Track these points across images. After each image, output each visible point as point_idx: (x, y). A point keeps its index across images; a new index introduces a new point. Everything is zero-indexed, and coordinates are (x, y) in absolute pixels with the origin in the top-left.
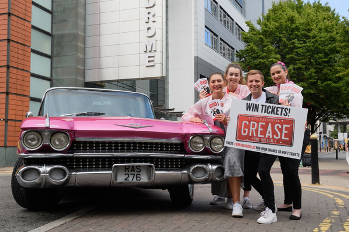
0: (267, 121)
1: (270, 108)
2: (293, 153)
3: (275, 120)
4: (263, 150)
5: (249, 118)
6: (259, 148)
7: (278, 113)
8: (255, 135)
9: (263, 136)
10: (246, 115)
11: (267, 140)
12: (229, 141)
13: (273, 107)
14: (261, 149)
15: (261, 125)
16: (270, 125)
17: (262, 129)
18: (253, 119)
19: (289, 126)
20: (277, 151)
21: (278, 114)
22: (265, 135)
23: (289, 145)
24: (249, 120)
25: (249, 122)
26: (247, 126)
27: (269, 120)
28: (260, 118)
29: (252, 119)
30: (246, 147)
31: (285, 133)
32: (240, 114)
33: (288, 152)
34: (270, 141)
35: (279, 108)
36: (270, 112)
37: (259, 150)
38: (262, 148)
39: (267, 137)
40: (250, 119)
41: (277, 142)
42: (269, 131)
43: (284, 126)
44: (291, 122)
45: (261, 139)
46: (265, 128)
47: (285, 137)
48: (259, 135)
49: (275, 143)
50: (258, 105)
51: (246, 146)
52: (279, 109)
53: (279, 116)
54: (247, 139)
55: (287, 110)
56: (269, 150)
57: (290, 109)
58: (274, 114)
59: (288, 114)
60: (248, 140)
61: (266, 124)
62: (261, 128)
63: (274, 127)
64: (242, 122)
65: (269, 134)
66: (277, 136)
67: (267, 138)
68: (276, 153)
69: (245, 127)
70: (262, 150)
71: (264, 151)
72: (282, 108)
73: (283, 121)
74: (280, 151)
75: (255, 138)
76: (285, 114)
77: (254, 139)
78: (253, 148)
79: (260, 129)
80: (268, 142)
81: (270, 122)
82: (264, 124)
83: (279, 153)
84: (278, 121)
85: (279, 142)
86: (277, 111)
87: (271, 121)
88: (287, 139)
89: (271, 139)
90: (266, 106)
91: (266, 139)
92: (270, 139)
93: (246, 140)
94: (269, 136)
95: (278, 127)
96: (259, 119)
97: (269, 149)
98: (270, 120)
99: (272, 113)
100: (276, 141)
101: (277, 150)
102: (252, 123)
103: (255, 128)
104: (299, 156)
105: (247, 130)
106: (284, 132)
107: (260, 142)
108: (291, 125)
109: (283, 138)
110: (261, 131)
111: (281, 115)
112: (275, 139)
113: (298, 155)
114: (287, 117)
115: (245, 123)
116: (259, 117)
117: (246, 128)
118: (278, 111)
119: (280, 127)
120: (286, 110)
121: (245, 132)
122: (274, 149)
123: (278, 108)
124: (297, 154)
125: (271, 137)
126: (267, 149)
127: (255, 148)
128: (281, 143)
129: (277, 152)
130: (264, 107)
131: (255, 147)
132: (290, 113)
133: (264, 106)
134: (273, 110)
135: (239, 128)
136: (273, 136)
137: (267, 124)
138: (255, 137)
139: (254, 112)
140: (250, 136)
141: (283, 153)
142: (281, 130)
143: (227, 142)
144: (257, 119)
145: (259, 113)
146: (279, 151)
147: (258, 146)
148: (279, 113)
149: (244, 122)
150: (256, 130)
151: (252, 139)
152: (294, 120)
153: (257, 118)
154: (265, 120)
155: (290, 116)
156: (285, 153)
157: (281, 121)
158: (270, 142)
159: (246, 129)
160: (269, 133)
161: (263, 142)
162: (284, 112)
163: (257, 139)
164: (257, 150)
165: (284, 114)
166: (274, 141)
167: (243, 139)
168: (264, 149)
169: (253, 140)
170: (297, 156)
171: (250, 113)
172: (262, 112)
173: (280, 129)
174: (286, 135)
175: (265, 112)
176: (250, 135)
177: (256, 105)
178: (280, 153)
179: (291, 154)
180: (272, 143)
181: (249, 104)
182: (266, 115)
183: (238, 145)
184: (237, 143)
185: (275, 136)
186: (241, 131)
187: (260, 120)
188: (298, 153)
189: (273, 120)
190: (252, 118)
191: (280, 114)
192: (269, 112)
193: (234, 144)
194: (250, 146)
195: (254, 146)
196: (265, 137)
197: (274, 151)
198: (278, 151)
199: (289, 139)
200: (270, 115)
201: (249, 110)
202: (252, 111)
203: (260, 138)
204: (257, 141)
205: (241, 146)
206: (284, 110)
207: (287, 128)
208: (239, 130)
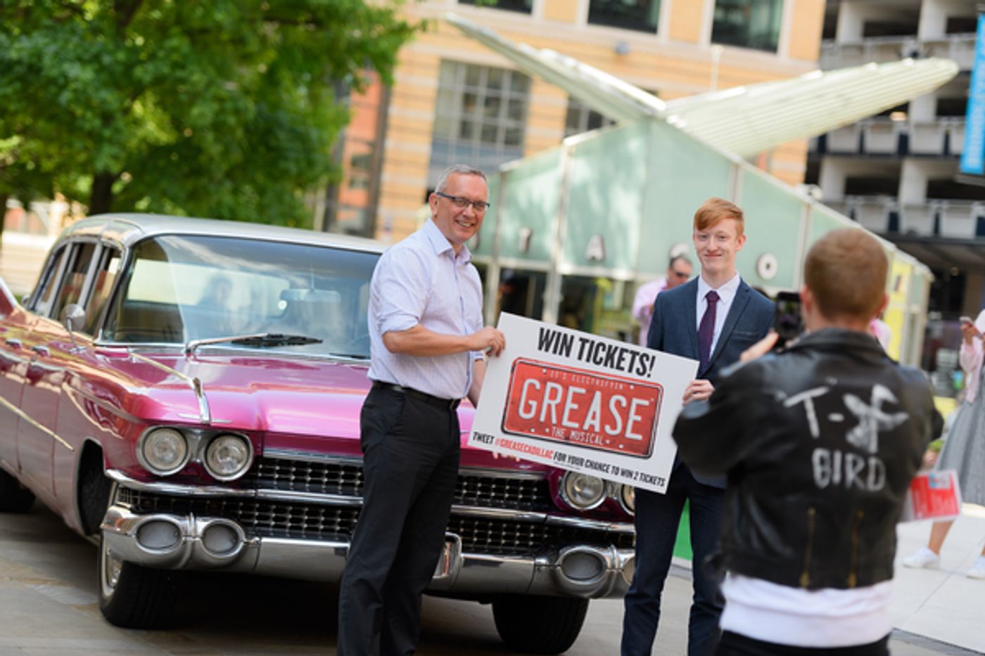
0: (592, 385)
1: (604, 350)
2: (648, 476)
3: (612, 384)
4: (573, 463)
5: (544, 371)
6: (562, 457)
7: (623, 364)
8: (554, 421)
10: (538, 362)
11: (585, 436)
12: (482, 432)
13: (610, 347)
14: (567, 459)
15: (575, 394)
16: (598, 395)
17: (575, 406)
18: (554, 374)
19: (646, 403)
20: (608, 468)
21: (622, 369)
22: (582, 423)
23: (642, 455)
24: (544, 376)
25: (544, 383)
26: (536, 395)
27: (598, 382)
28: (574, 376)
29: (552, 376)
30: (529, 451)
31: (635, 422)
32: (520, 358)
33: (637, 473)
34: (594, 439)
35: (626, 351)
36: (601, 359)
37: (561, 462)
38: (570, 458)
39: (586, 427)
40: (545, 374)
41: (611, 445)
42: (594, 413)
43: (635, 401)
44: (653, 393)
45: (570, 433)
46: (584, 402)
47: (634, 431)
48: (566, 422)
49: (606, 445)
50: (572, 338)
51: (527, 449)
52: (625, 355)
53: (625, 374)
54: (533, 430)
55: (648, 359)
56: (589, 464)
57: (654, 358)
58: (612, 366)
59: (648, 372)
60: (535, 433)
61: (588, 391)
62: (574, 401)
63: (608, 403)
64: (524, 381)
65: (593, 421)
66: (614, 427)
67: (586, 431)
68: (604, 473)
69: (528, 398)
70: (570, 464)
71: (574, 465)
72: (634, 354)
73: (632, 387)
74: (618, 469)
75: (554, 428)
76: (641, 370)
77: (551, 431)
78: (548, 455)
79: (570, 405)
80: (589, 442)
81: (600, 389)
82: (583, 391)
83: (613, 475)
84: (621, 386)
85: (615, 444)
86: (621, 359)
87: (602, 385)
88: (639, 437)
89: (596, 433)
90: (593, 342)
91: (583, 433)
92: (593, 435)
93: (530, 432)
94: (592, 427)
95: (618, 403)
96: (571, 377)
97: (588, 461)
98: (600, 383)
99: (606, 365)
100: (608, 442)
101: (609, 466)
102: (550, 385)
103: (558, 400)
104: (662, 485)
105: (534, 404)
106: (633, 417)
107: (567, 441)
108: (652, 400)
109: (629, 435)
110: (572, 410)
111: (630, 370)
112: (607, 436)
113: (661, 483)
114: (644, 378)
115: (532, 386)
116: (570, 372)
117: (533, 399)
118: (623, 359)
119: (624, 404)
120: (645, 359)
121: (528, 409)
122: (603, 462)
123: (623, 350)
124: (660, 479)
125: (597, 429)
126: (582, 460)
127: (553, 455)
128: (621, 446)
129: (607, 472)
130: (587, 346)
131: (552, 452)
132: (653, 369)
133: (587, 341)
134: (610, 356)
135: (513, 398)
136: (602, 427)
137: (591, 391)
138: (555, 425)
139: (560, 357)
140: (542, 423)
141: (623, 473)
142: (624, 413)
143: (476, 433)
144: (566, 377)
145: (571, 362)
146: (614, 467)
147: (560, 451)
148: (625, 364)
149: (528, 381)
150: (560, 408)
151: (547, 430)
152: (661, 387)
153: (565, 374)
154: (585, 380)
155: (652, 376)
156: (630, 474)
157: (629, 388)
158: (594, 444)
159: (531, 402)
160: (594, 418)
161: (574, 440)
162: (637, 364)
163: (560, 432)
164: (556, 463)
165: (638, 370)
166: (603, 441)
167: (522, 430)
168: (575, 460)
169: (550, 434)
170: (658, 483)
171: (549, 358)
172: (580, 358)
173: (624, 408)
174: (636, 428)
175: (588, 360)
176: (542, 419)
177: (565, 336)
178: (616, 474)
179: (645, 478)
180: (598, 445)
181: (548, 331)
182: (591, 366)
183: (506, 444)
184: (503, 440)
185: (608, 429)
186: (518, 406)
187: (573, 379)
188: (662, 477)
189: (607, 382)
190: (553, 372)
191: (627, 368)
192: (598, 359)
193: (494, 440)
194: (539, 449)
195: (550, 449)
196: (581, 429)
197: (600, 467)
198: (611, 469)
199: (644, 437)
200: (601, 368)
201: (547, 350)
202: (555, 352)
203: (569, 429)
204: (560, 438)
205: (514, 447)
206: (637, 358)
207: (640, 409)
208: (512, 402)
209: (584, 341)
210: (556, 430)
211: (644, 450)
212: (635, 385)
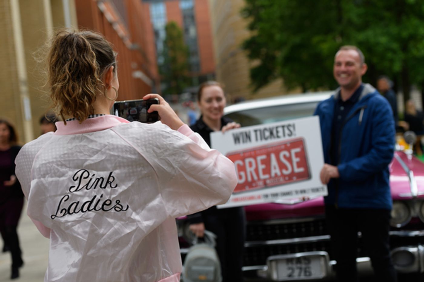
0: (267, 151)
1: (267, 131)
3: (278, 147)
6: (266, 196)
7: (279, 134)
8: (256, 178)
13: (270, 128)
14: (270, 196)
15: (261, 160)
16: (273, 156)
17: (264, 166)
19: (299, 150)
20: (292, 193)
21: (280, 137)
23: (307, 179)
24: (243, 157)
25: (244, 161)
27: (270, 149)
28: (257, 151)
29: (246, 155)
31: (297, 162)
33: (309, 190)
34: (279, 180)
35: (279, 127)
36: (268, 136)
37: (267, 199)
39: (273, 174)
41: (289, 180)
42: (275, 166)
43: (294, 151)
44: (300, 143)
45: (266, 182)
46: (267, 162)
47: (298, 167)
48: (262, 177)
52: (279, 129)
53: (282, 139)
54: (247, 188)
55: (291, 127)
57: (294, 124)
58: (274, 138)
59: (293, 132)
60: (249, 188)
62: (262, 164)
63: (280, 158)
66: (287, 169)
69: (239, 172)
72: (283, 127)
74: (297, 191)
75: (257, 182)
76: (290, 134)
78: (259, 197)
79: (261, 167)
81: (273, 152)
82: (265, 157)
84: (283, 147)
85: (291, 178)
86: (277, 132)
88: (302, 169)
89: (279, 176)
90: (261, 130)
91: (273, 179)
92: (278, 178)
94: (276, 174)
95: (285, 156)
98: (272, 150)
99: (271, 138)
100: (287, 178)
101: (292, 191)
102: (247, 160)
103: (254, 167)
105: (242, 174)
106: (295, 160)
107: (266, 186)
108: (301, 147)
109: (296, 170)
110: (263, 169)
111: (284, 135)
112: (285, 176)
114: (293, 137)
116: (255, 150)
118: (279, 132)
119: (288, 155)
120: (289, 127)
123: (277, 128)
125: (279, 173)
126: (277, 194)
128: (295, 178)
130: (258, 133)
132: (296, 130)
134: (271, 133)
136: (281, 172)
137: (268, 155)
138: (257, 180)
139: (247, 144)
140: (250, 182)
141: (301, 192)
142: (289, 159)
144: (253, 153)
145: (254, 144)
146: (295, 191)
147: (265, 193)
148: (281, 134)
150: (257, 170)
151: (254, 184)
152: (303, 139)
154: (264, 151)
155: (296, 134)
156: (304, 191)
157: (287, 146)
158: (280, 182)
160: (275, 168)
161: (270, 184)
162: (287, 132)
163: (261, 183)
165: (288, 134)
166: (285, 179)
167: (242, 190)
168: (273, 195)
169: (257, 186)
170: (321, 191)
171: (242, 147)
172: (257, 139)
174: (299, 165)
175: (261, 139)
176: (250, 180)
181: (237, 134)
182: (264, 142)
183: (238, 200)
185: (284, 172)
187: (258, 153)
189: (275, 147)
190: (246, 153)
191: (282, 136)
192: (266, 137)
194: (254, 196)
195: (260, 194)
196: (271, 178)
197: (288, 194)
199: (304, 169)
200: (269, 141)
201: (239, 143)
202: (244, 142)
203: (265, 181)
204: (262, 186)
206: (286, 128)
207: (297, 155)
209: (256, 131)
211: (306, 175)
212: (289, 143)
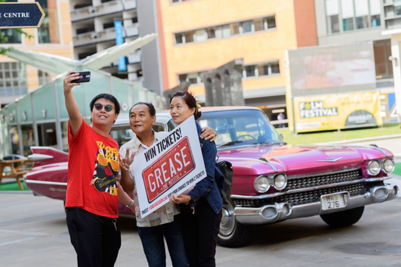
1: (165, 142)
2: (198, 174)
7: (172, 141)
8: (162, 183)
9: (169, 178)
10: (148, 167)
12: (144, 209)
16: (170, 160)
23: (193, 169)
26: (153, 179)
29: (154, 167)
32: (143, 171)
33: (195, 177)
35: (171, 135)
36: (165, 146)
39: (172, 176)
40: (152, 168)
41: (182, 175)
42: (172, 168)
48: (166, 180)
50: (154, 147)
51: (159, 202)
52: (171, 137)
53: (175, 143)
56: (179, 189)
57: (180, 129)
59: (180, 135)
64: (147, 178)
67: (173, 178)
68: (185, 187)
69: (151, 182)
74: (188, 182)
77: (163, 189)
78: (166, 198)
82: (165, 163)
83: (188, 186)
89: (176, 175)
90: (161, 142)
94: (174, 174)
99: (168, 147)
101: (185, 184)
106: (184, 157)
107: (169, 187)
111: (175, 140)
113: (203, 173)
114: (181, 139)
118: (172, 139)
119: (179, 155)
120: (177, 132)
122: (182, 184)
126: (177, 189)
128: (185, 172)
130: (160, 145)
131: (167, 196)
132: (181, 132)
134: (167, 142)
136: (177, 171)
138: (163, 185)
139: (154, 158)
141: (190, 182)
145: (158, 156)
147: (169, 193)
151: (162, 189)
152: (187, 136)
154: (164, 158)
155: (182, 136)
156: (193, 180)
160: (173, 170)
161: (171, 184)
162: (176, 136)
163: (166, 186)
165: (177, 138)
167: (155, 197)
169: (163, 190)
171: (151, 162)
172: (159, 152)
176: (159, 186)
177: (152, 149)
178: (188, 184)
179: (198, 177)
180: (179, 179)
181: (147, 152)
182: (164, 151)
183: (152, 207)
186: (150, 189)
188: (203, 170)
192: (165, 147)
193: (148, 209)
194: (162, 199)
196: (171, 178)
197: (183, 187)
200: (167, 149)
201: (149, 160)
202: (152, 158)
203: (168, 182)
204: (167, 188)
205: (155, 206)
206: (175, 134)
208: (148, 189)
209: (158, 145)
210: (164, 186)
212: (178, 145)
